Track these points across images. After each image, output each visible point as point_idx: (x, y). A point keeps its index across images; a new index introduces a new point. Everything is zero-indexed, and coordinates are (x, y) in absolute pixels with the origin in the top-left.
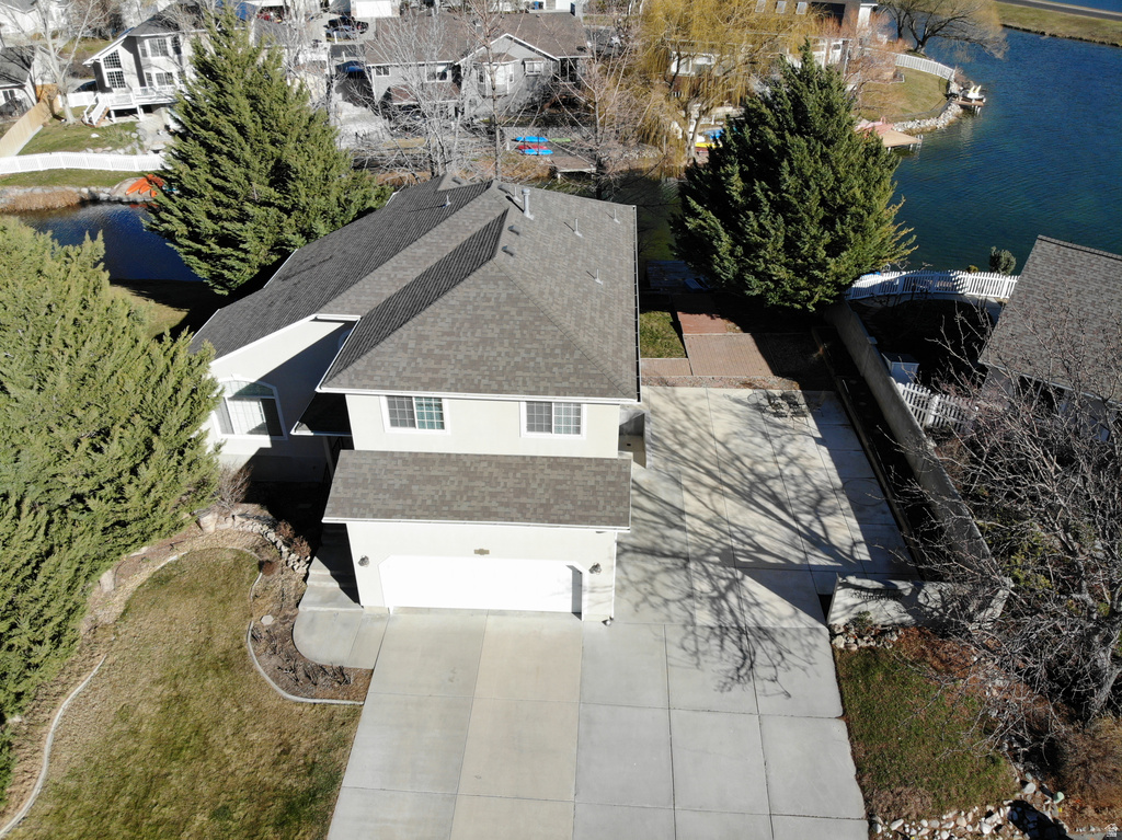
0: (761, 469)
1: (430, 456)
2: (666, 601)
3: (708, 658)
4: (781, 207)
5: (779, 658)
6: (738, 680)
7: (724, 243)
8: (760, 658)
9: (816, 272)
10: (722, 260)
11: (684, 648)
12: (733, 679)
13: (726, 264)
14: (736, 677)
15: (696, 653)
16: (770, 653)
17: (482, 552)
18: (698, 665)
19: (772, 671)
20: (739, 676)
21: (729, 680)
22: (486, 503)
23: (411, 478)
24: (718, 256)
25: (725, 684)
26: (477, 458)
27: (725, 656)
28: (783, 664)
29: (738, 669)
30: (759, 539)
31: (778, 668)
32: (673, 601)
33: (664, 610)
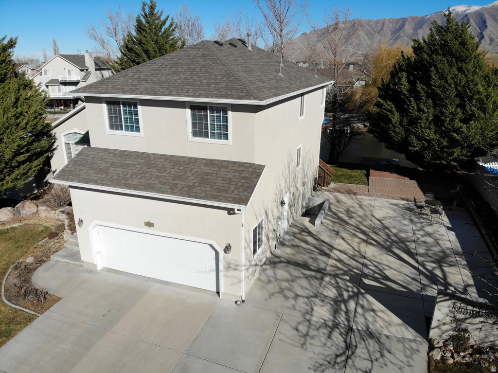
0: (403, 235)
1: (131, 153)
2: (297, 296)
3: (313, 341)
4: (432, 95)
5: (378, 355)
6: (334, 365)
7: (396, 117)
8: (361, 351)
9: (455, 135)
10: (395, 128)
11: (297, 330)
12: (329, 363)
13: (398, 130)
14: (332, 362)
15: (306, 335)
16: (371, 349)
17: (149, 224)
18: (303, 345)
19: (369, 364)
20: (335, 362)
21: (326, 363)
22: (151, 181)
23: (113, 164)
24: (393, 125)
25: (321, 365)
26: (159, 156)
27: (329, 344)
28: (381, 360)
29: (337, 356)
30: (388, 273)
31: (375, 363)
32: (303, 297)
33: (292, 302)
